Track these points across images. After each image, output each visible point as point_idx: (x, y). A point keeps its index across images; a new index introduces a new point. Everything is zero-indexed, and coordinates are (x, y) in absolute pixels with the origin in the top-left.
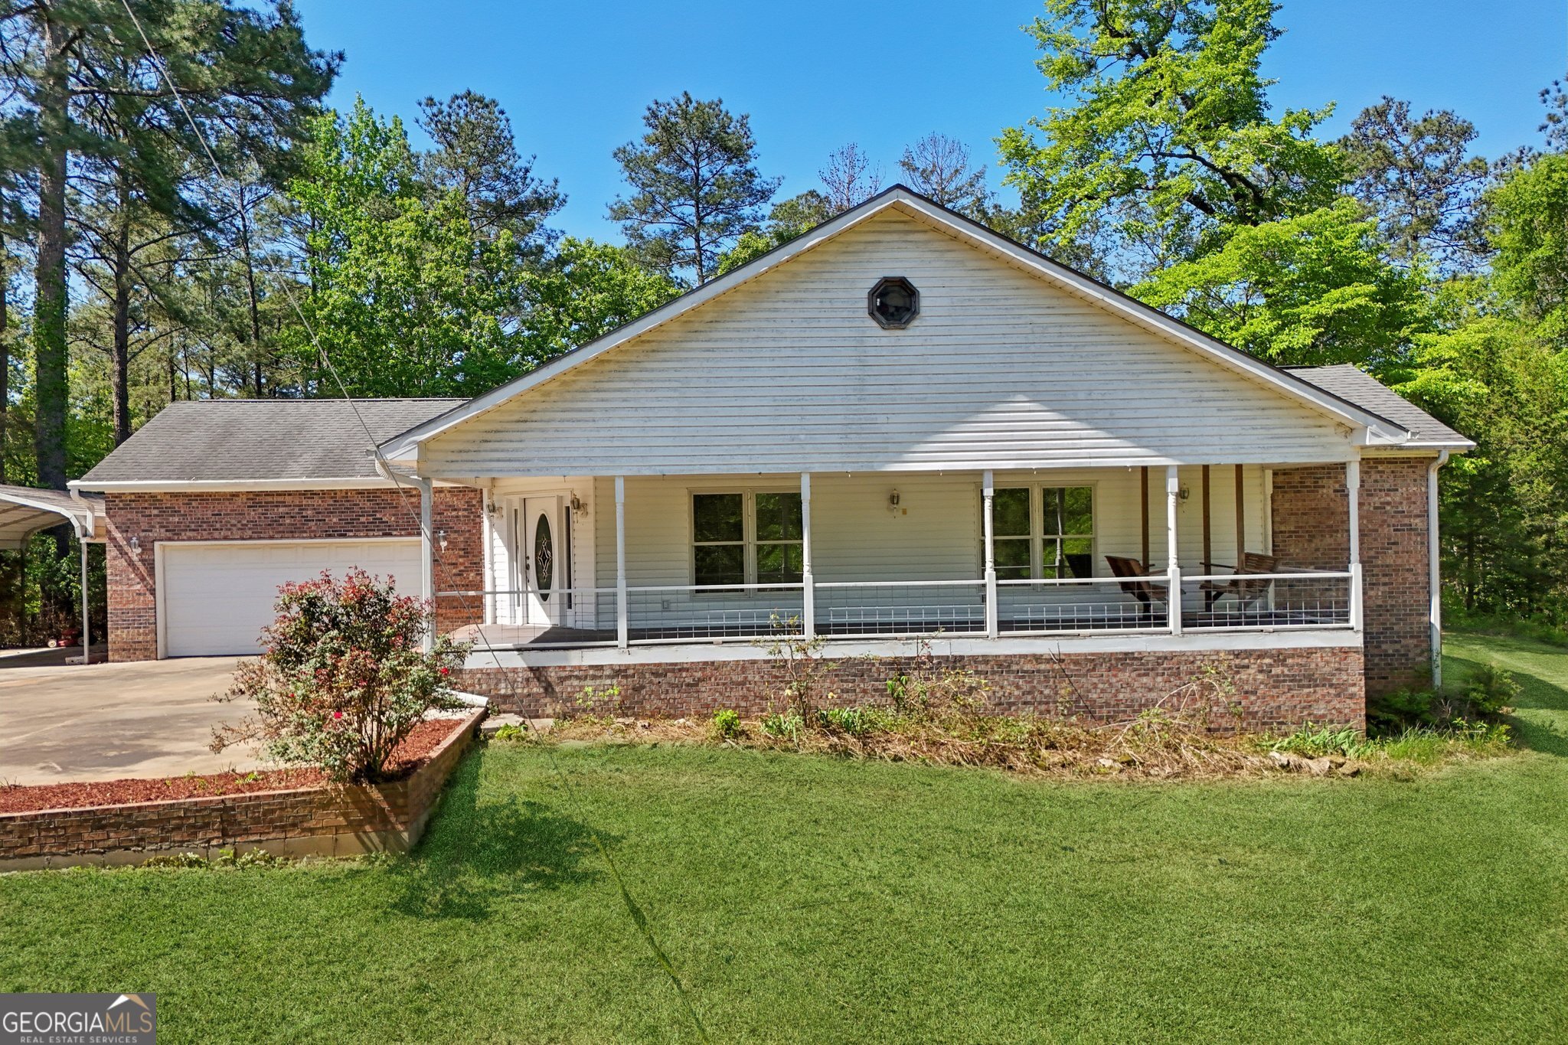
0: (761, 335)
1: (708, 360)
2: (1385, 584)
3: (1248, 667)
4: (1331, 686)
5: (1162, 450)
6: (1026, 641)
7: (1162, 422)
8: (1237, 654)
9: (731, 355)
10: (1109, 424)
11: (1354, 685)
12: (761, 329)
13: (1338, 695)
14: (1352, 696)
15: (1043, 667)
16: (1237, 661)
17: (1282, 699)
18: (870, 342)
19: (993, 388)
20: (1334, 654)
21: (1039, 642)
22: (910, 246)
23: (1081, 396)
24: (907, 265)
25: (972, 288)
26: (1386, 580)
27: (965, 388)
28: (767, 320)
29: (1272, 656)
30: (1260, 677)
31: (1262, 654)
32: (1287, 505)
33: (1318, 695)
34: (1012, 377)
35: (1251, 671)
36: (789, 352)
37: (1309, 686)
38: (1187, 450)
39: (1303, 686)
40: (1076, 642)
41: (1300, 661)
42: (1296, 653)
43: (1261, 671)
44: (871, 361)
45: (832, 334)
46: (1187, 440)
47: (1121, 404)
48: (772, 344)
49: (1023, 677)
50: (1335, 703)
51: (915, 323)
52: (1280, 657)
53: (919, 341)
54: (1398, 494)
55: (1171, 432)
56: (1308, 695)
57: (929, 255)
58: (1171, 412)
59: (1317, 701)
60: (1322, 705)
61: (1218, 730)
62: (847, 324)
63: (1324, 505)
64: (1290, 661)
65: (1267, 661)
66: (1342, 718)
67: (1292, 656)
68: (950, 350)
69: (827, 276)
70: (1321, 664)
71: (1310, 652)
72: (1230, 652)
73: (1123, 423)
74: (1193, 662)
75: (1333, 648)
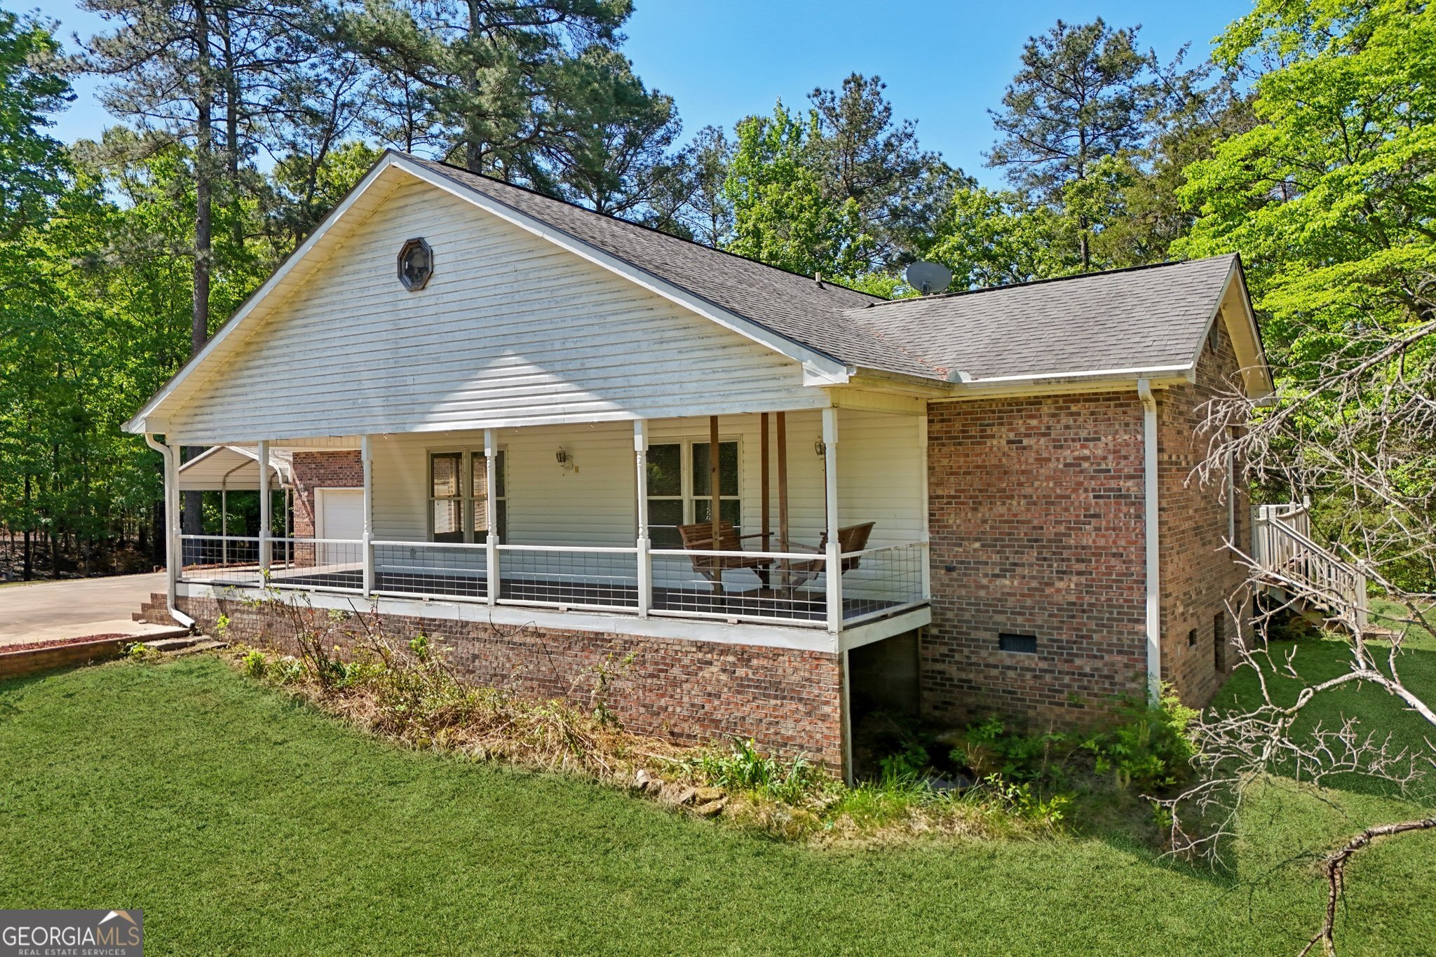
0: (334, 308)
1: (304, 334)
2: (1080, 573)
3: (710, 663)
4: (801, 700)
5: (624, 402)
6: (515, 610)
7: (627, 370)
8: (700, 646)
9: (317, 328)
10: (580, 375)
11: (827, 703)
12: (333, 303)
13: (809, 714)
14: (824, 718)
15: (528, 640)
16: (700, 655)
17: (747, 709)
18: (401, 305)
19: (487, 342)
20: (803, 659)
21: (526, 612)
22: (426, 205)
23: (558, 345)
24: (424, 225)
25: (470, 240)
26: (1082, 567)
27: (466, 345)
28: (338, 293)
29: (735, 654)
30: (724, 677)
31: (725, 650)
32: (945, 462)
33: (786, 710)
34: (502, 330)
35: (714, 669)
36: (350, 322)
37: (776, 697)
38: (649, 402)
39: (768, 696)
40: (555, 616)
41: (765, 662)
42: (762, 652)
43: (724, 671)
44: (403, 324)
45: (377, 301)
46: (648, 390)
47: (591, 353)
48: (341, 316)
49: (512, 649)
50: (805, 723)
51: (431, 282)
52: (745, 655)
53: (433, 301)
54: (1101, 444)
55: (634, 381)
56: (775, 708)
57: (439, 212)
58: (634, 358)
59: (785, 717)
60: (790, 723)
61: (681, 735)
62: (386, 290)
63: (994, 461)
64: (755, 662)
65: (731, 659)
66: (812, 745)
67: (758, 656)
68: (455, 307)
69: (373, 245)
70: (790, 671)
71: (776, 653)
72: (694, 644)
73: (592, 374)
74: (657, 651)
75: (802, 652)
